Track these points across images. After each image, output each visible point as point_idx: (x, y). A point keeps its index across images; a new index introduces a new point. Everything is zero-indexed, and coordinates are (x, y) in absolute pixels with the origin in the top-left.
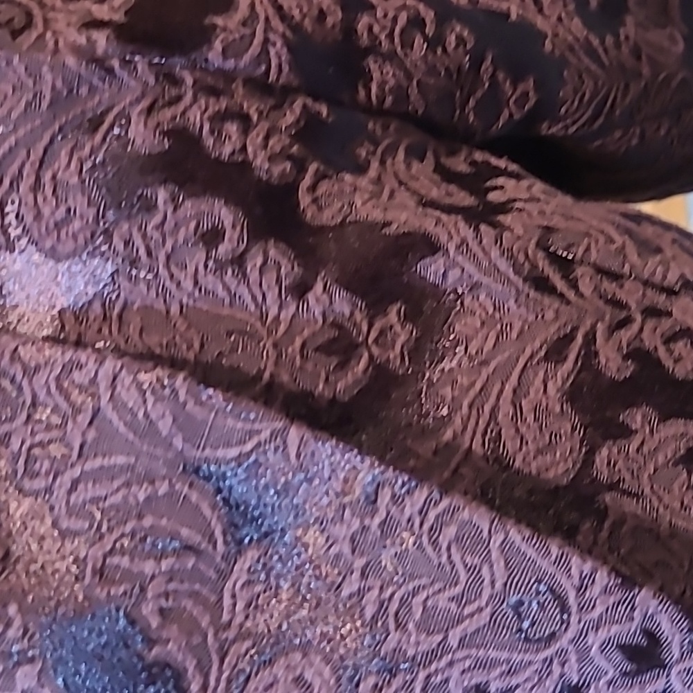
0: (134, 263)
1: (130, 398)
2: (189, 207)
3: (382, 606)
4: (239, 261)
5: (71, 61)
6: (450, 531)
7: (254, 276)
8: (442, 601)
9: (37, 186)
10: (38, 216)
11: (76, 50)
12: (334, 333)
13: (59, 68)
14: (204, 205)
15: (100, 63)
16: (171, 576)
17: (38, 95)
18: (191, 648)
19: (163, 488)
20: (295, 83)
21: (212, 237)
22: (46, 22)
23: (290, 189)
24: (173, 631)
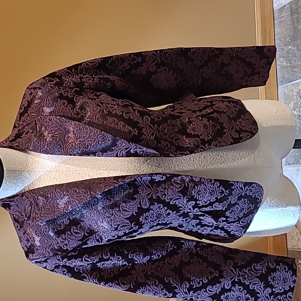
0: (56, 107)
1: (55, 119)
2: (62, 101)
3: (79, 137)
4: (67, 106)
5: (49, 88)
6: (85, 128)
7: (68, 107)
8: (85, 135)
9: (46, 100)
10: (47, 103)
11: (50, 86)
12: (77, 112)
13: (48, 88)
14: (63, 101)
15: (52, 88)
16: (60, 136)
17: (46, 91)
18: (62, 143)
19: (59, 128)
20: (74, 87)
21: (64, 104)
22: (47, 84)
23: (73, 98)
24: (60, 141)
